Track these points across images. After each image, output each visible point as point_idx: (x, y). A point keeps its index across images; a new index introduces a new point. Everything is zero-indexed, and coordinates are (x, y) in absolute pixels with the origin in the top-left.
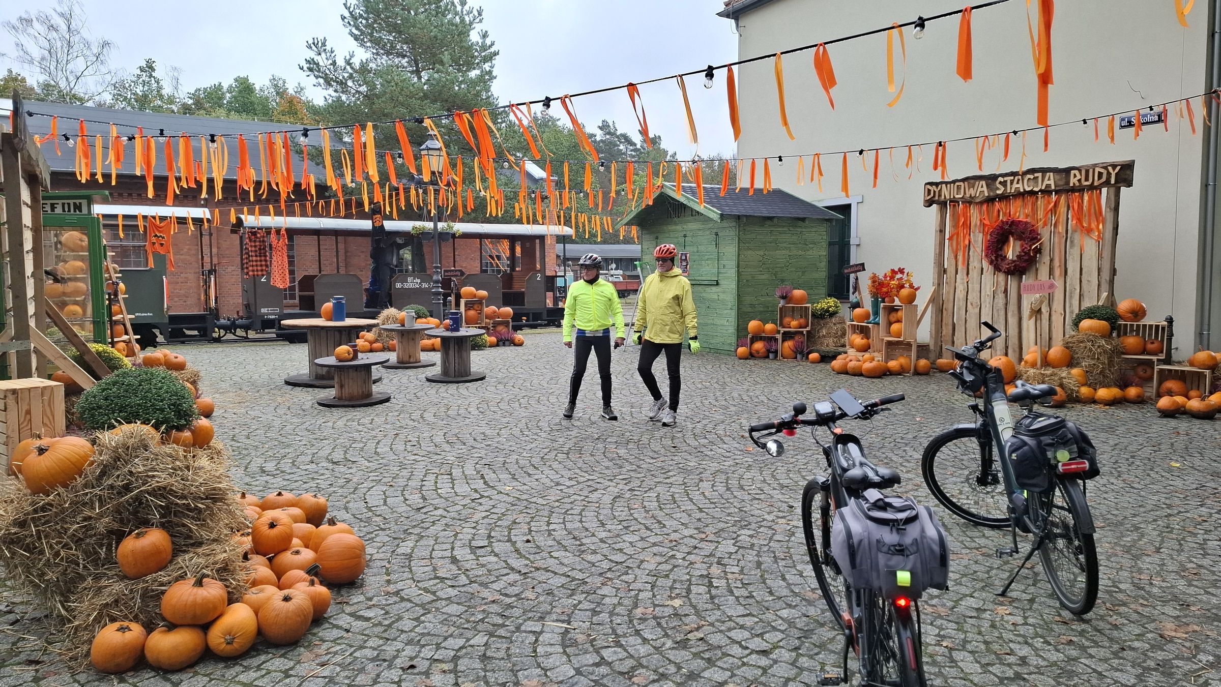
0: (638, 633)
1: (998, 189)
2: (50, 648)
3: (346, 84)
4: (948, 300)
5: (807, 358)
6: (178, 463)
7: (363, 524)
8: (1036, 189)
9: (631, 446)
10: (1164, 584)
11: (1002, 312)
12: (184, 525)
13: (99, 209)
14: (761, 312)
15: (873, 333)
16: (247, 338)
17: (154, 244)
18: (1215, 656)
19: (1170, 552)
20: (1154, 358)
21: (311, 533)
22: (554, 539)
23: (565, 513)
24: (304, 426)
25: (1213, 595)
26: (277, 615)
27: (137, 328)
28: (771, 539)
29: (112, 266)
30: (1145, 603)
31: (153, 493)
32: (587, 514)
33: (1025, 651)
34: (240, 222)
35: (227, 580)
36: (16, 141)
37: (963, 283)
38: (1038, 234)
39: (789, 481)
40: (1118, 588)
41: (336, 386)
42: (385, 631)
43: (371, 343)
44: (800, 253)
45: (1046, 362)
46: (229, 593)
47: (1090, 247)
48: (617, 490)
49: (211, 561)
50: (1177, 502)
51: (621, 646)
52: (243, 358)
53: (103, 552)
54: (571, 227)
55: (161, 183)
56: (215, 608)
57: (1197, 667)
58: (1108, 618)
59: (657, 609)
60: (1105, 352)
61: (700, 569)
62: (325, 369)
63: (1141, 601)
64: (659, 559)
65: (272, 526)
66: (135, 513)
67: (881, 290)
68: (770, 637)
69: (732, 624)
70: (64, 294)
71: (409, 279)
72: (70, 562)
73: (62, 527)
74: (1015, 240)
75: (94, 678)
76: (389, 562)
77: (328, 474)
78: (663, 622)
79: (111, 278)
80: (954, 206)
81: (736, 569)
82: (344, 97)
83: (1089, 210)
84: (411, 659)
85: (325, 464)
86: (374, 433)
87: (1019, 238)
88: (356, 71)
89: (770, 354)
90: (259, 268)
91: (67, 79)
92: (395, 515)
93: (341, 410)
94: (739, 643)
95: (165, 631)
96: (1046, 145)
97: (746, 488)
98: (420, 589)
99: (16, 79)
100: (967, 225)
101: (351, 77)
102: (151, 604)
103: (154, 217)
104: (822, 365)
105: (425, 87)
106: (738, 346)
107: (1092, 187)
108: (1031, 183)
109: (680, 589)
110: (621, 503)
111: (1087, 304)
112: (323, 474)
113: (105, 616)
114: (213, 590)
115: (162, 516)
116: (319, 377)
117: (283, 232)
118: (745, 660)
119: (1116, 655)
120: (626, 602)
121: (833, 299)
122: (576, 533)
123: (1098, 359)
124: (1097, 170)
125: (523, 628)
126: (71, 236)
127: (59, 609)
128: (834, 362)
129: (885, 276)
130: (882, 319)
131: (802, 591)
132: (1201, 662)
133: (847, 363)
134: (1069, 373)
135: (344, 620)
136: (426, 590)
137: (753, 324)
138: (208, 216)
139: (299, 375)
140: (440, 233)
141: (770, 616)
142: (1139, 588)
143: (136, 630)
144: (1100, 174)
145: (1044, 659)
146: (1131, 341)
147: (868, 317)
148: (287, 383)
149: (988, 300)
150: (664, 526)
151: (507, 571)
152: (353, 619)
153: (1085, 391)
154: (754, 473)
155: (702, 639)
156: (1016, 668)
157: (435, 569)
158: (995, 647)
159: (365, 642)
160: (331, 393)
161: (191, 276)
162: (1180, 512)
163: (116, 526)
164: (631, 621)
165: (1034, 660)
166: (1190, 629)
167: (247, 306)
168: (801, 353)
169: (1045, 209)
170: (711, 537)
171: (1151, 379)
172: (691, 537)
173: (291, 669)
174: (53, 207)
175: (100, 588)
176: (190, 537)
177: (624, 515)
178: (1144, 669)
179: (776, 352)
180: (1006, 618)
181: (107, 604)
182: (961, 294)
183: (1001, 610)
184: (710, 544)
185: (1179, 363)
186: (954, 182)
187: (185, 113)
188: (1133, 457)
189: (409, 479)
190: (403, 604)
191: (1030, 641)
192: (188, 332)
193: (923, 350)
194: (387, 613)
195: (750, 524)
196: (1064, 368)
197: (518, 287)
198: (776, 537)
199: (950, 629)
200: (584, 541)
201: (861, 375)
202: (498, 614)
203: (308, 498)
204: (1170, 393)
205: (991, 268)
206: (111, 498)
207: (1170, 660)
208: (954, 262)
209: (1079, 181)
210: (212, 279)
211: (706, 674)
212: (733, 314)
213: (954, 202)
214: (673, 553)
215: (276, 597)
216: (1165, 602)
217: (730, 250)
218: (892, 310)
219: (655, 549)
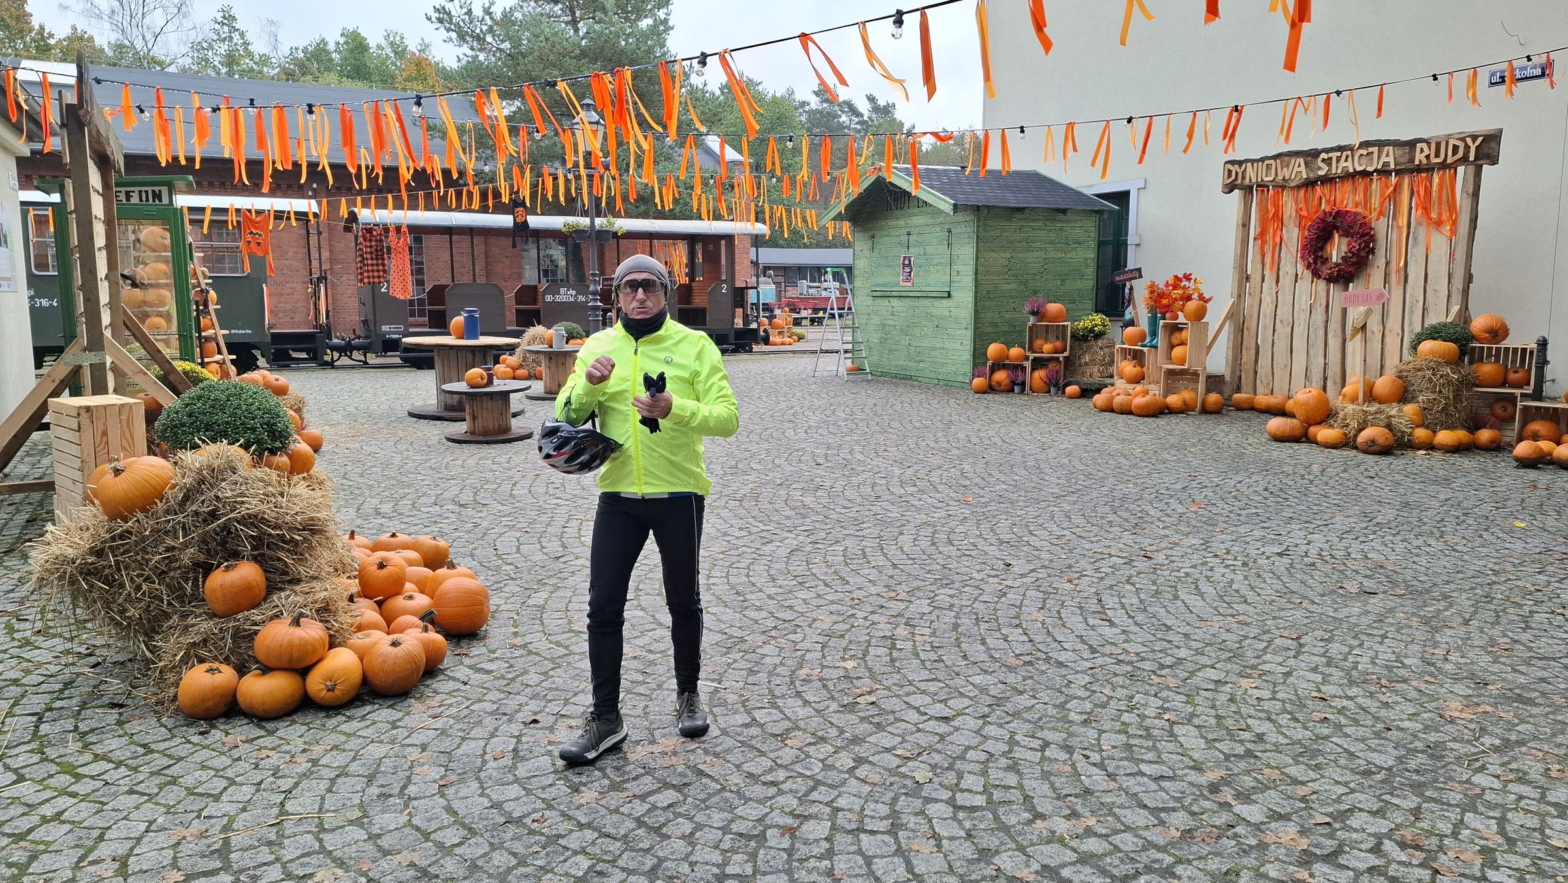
0: (798, 694)
1: (1320, 168)
2: (134, 692)
3: (484, 39)
4: (1251, 316)
5: (1064, 392)
6: (270, 489)
7: (490, 573)
8: (1370, 169)
9: (819, 493)
10: (1462, 661)
11: (1322, 332)
12: (279, 559)
13: (183, 201)
14: (1005, 333)
15: (1149, 359)
16: (366, 363)
17: (249, 242)
18: (1502, 739)
19: (1482, 624)
20: (1518, 392)
21: (427, 578)
22: (714, 594)
23: (730, 566)
24: (428, 464)
25: (1522, 673)
26: (384, 661)
27: (232, 347)
28: (975, 600)
29: (201, 269)
30: (1432, 680)
31: (242, 521)
32: (756, 567)
33: (1265, 727)
34: (353, 217)
35: (327, 621)
36: (81, 112)
37: (1271, 294)
38: (1371, 229)
39: (1011, 536)
40: (1402, 663)
41: (468, 418)
42: (508, 684)
43: (514, 369)
44: (1060, 255)
45: (1370, 396)
46: (330, 636)
47: (1439, 242)
48: (796, 542)
49: (310, 600)
50: (1509, 567)
51: (778, 708)
52: (361, 385)
53: (188, 588)
54: (764, 223)
55: (255, 167)
56: (314, 650)
57: (1477, 750)
58: (1380, 696)
59: (825, 670)
60: (1450, 383)
61: (884, 629)
62: (456, 397)
63: (1427, 678)
64: (835, 618)
65: (381, 566)
66: (223, 543)
67: (1161, 303)
68: (957, 703)
69: (912, 689)
70: (145, 303)
71: (562, 290)
72: (154, 597)
73: (143, 558)
74: (1340, 236)
75: (182, 723)
76: (518, 614)
77: (453, 518)
78: (830, 685)
79: (199, 285)
80: (1263, 191)
81: (927, 631)
82: (482, 57)
83: (1440, 197)
84: (535, 713)
85: (450, 507)
86: (511, 473)
87: (1346, 234)
88: (497, 23)
89: (1016, 386)
90: (376, 274)
91: (144, 37)
92: (529, 563)
93: (473, 446)
94: (917, 709)
95: (259, 675)
96: (1380, 109)
97: (956, 543)
98: (551, 642)
99: (81, 38)
100: (1278, 218)
101: (491, 30)
102: (244, 645)
103: (250, 211)
104: (1082, 401)
105: (583, 43)
106: (974, 376)
107: (1444, 166)
108: (1364, 160)
109: (855, 650)
110: (800, 556)
111: (1433, 320)
112: (447, 518)
113: (192, 655)
114: (312, 631)
115: (254, 548)
116: (448, 408)
117: (404, 229)
118: (921, 726)
119: (1378, 735)
120: (789, 662)
121: (1100, 315)
122: (740, 588)
123: (1440, 392)
124: (1452, 142)
125: (665, 686)
126: (153, 233)
127: (143, 652)
128: (1096, 397)
129: (1167, 285)
130: (1161, 340)
131: (1004, 657)
132: (1483, 745)
133: (1113, 398)
134: (1400, 410)
135: (462, 672)
136: (558, 644)
137: (993, 349)
138: (315, 209)
139: (424, 405)
140: (599, 232)
141: (959, 681)
142: (1429, 664)
143: (227, 673)
144: (1456, 148)
145: (1287, 737)
146: (1487, 369)
147: (1143, 338)
148: (411, 415)
149: (1302, 317)
150: (848, 583)
151: (655, 626)
152: (471, 672)
153: (1421, 433)
154: (970, 526)
155: (873, 703)
156: (1248, 745)
157: (570, 622)
158: (1229, 722)
159: (485, 695)
160: (460, 428)
161: (299, 287)
162: (1509, 579)
163: (202, 558)
164: (792, 683)
165: (1272, 737)
166: (1480, 710)
167: (365, 322)
168: (1055, 386)
169: (1382, 195)
170: (903, 596)
171: (1512, 419)
172: (878, 595)
173: (399, 720)
174: (128, 196)
175: (187, 627)
176: (286, 573)
177: (800, 570)
178: (1409, 751)
179: (1023, 384)
180: (1250, 692)
181: (194, 644)
182: (1268, 309)
183: (1245, 683)
184: (900, 603)
185: (1554, 399)
186: (1262, 160)
187: (288, 80)
188: (1465, 514)
189: (548, 525)
190: (530, 658)
191: (1274, 717)
192: (295, 355)
193: (1214, 382)
194: (511, 666)
195: (953, 583)
196: (1394, 404)
197: (699, 301)
198: (984, 598)
199: (1178, 701)
200: (748, 597)
201: (1130, 413)
202: (639, 671)
203: (426, 540)
204: (1536, 437)
205: (1308, 274)
206: (196, 527)
207: (1444, 743)
208: (1260, 266)
209: (1428, 157)
210: (322, 289)
211: (872, 739)
212: (968, 335)
213: (1262, 186)
214: (854, 612)
215: (383, 641)
216: (1456, 679)
217: (966, 252)
218: (1176, 328)
219: (834, 607)
